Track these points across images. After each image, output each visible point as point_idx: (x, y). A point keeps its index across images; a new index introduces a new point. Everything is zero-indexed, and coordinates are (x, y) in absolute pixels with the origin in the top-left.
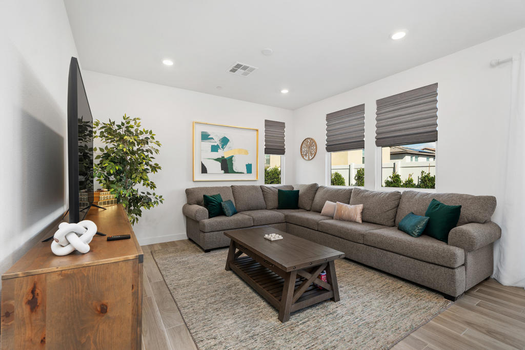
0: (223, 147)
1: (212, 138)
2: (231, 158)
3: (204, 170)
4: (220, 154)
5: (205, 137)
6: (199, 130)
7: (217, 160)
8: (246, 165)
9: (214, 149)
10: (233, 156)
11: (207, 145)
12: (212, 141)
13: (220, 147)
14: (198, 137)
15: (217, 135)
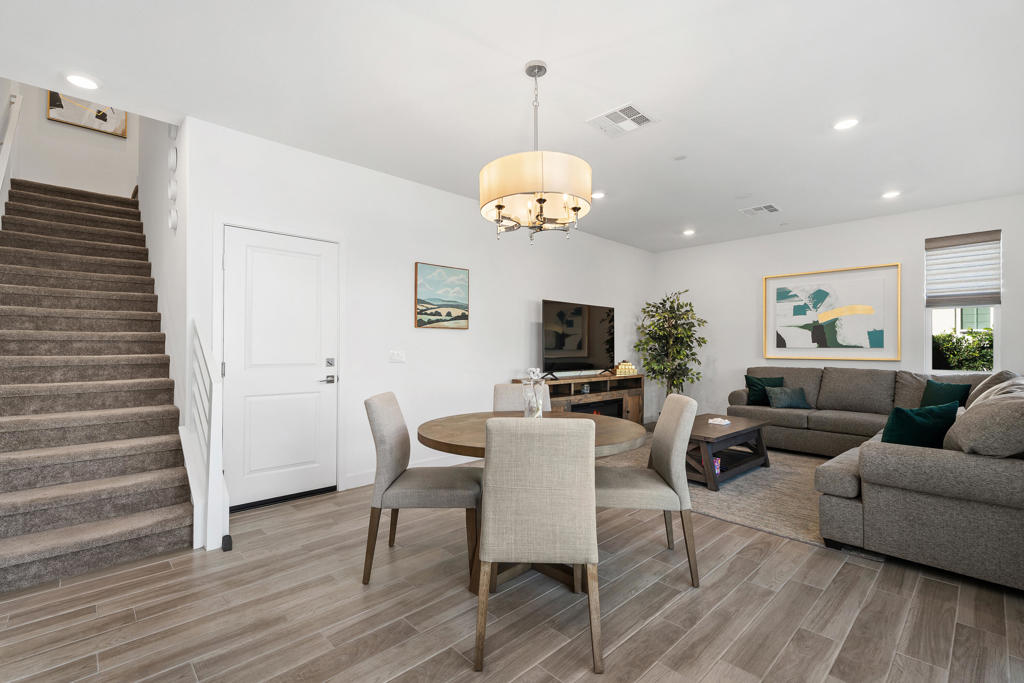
0: (815, 307)
1: (796, 296)
2: (832, 324)
3: (781, 343)
4: (810, 317)
5: (783, 295)
6: (774, 286)
7: (805, 327)
8: (869, 333)
9: (800, 310)
10: (836, 319)
11: (788, 306)
12: (796, 299)
13: (811, 307)
14: (773, 295)
15: (803, 289)
